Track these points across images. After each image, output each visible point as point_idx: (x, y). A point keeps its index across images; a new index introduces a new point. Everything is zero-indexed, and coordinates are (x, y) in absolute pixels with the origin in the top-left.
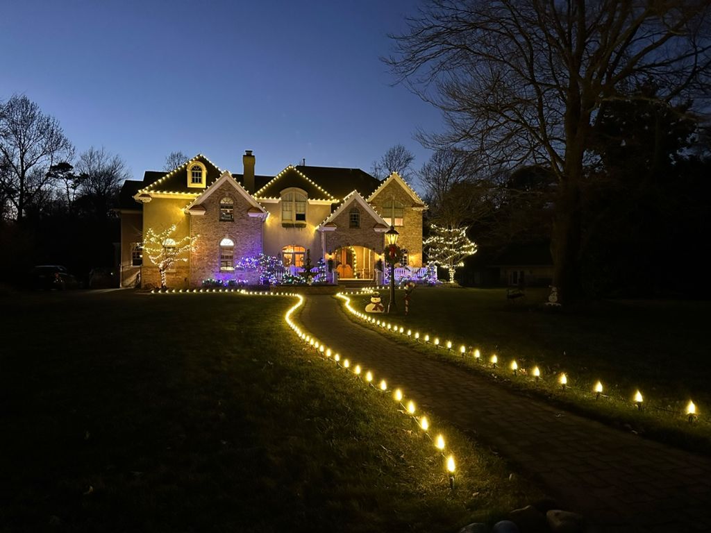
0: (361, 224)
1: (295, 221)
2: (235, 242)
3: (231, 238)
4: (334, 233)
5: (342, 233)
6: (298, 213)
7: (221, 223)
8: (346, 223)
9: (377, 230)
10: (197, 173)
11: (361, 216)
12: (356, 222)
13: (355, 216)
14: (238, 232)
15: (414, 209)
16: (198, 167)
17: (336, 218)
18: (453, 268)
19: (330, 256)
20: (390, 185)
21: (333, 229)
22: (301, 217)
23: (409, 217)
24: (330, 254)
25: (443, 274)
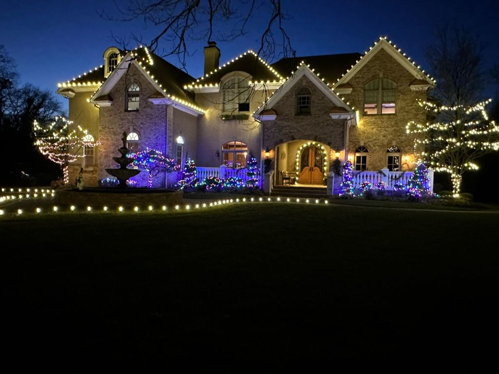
0: (313, 110)
1: (237, 113)
2: (139, 135)
3: (135, 131)
4: (274, 123)
5: (285, 124)
6: (242, 102)
7: (126, 113)
8: (291, 109)
9: (335, 116)
10: (113, 61)
11: (313, 98)
12: (307, 107)
13: (304, 98)
14: (142, 123)
15: (413, 88)
16: (115, 54)
17: (278, 103)
18: (459, 172)
19: (267, 154)
20: (376, 58)
21: (273, 117)
22: (244, 107)
23: (404, 100)
24: (268, 151)
25: (442, 181)
